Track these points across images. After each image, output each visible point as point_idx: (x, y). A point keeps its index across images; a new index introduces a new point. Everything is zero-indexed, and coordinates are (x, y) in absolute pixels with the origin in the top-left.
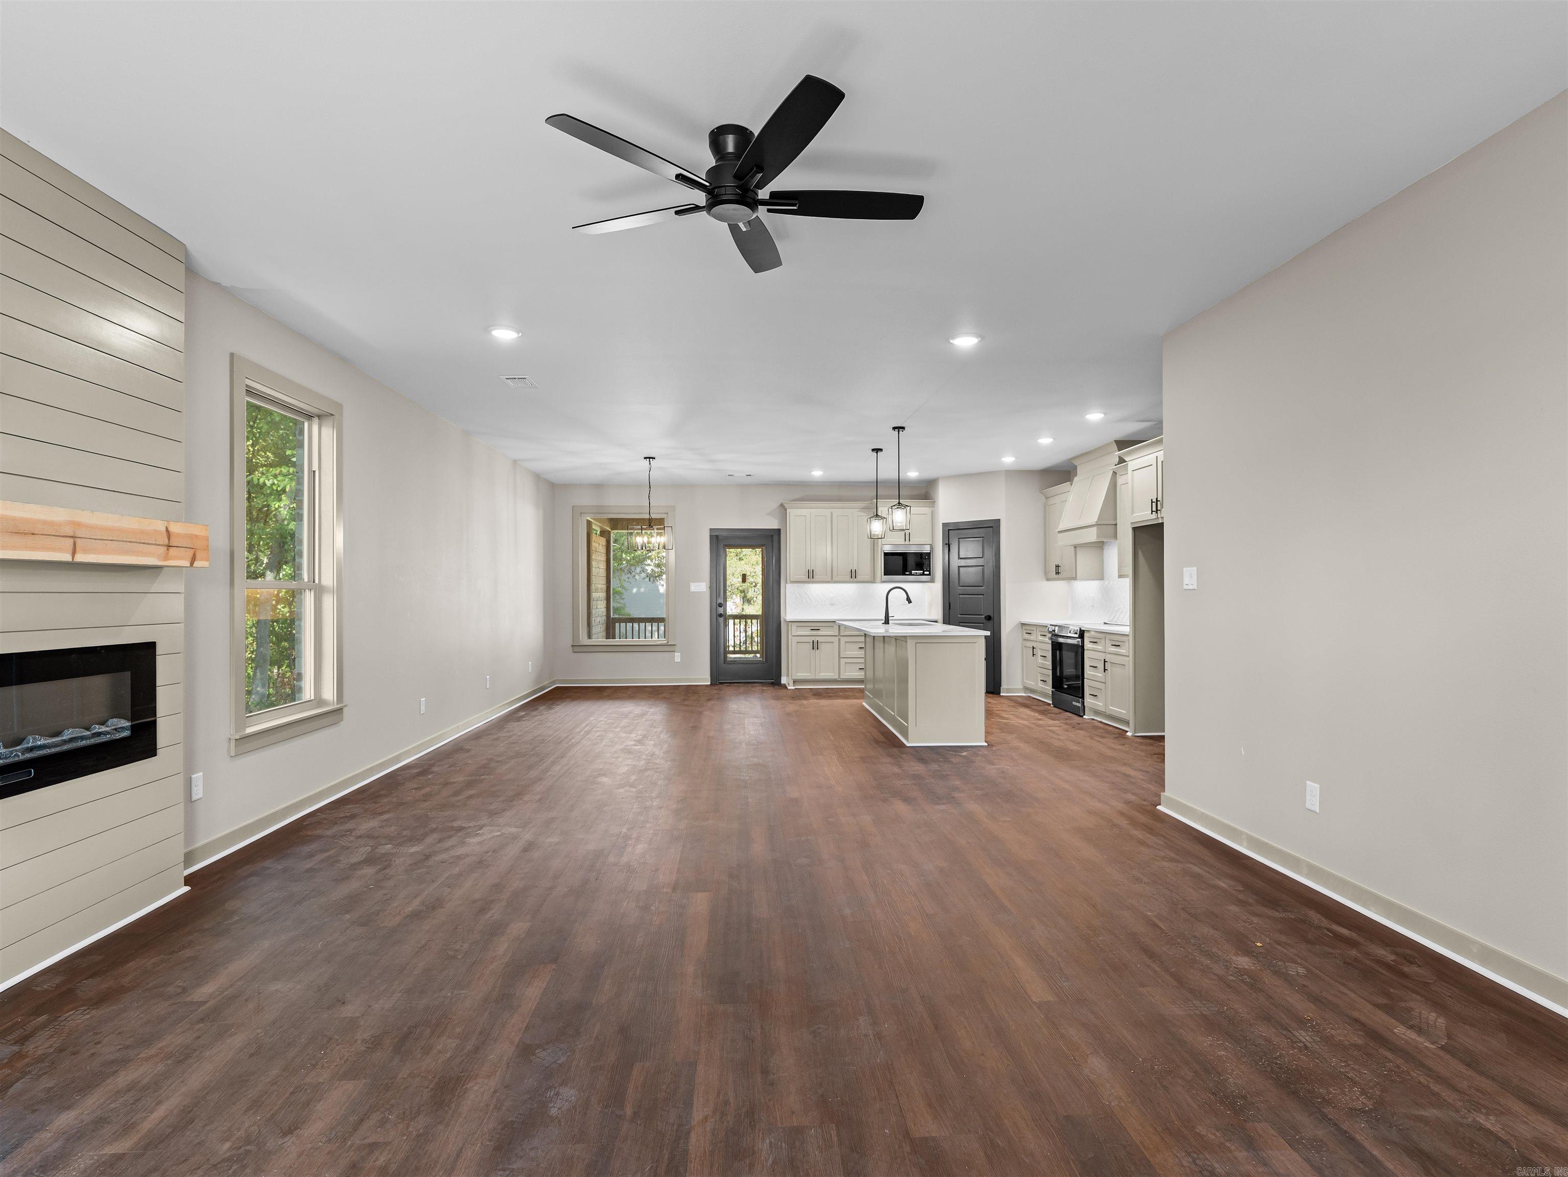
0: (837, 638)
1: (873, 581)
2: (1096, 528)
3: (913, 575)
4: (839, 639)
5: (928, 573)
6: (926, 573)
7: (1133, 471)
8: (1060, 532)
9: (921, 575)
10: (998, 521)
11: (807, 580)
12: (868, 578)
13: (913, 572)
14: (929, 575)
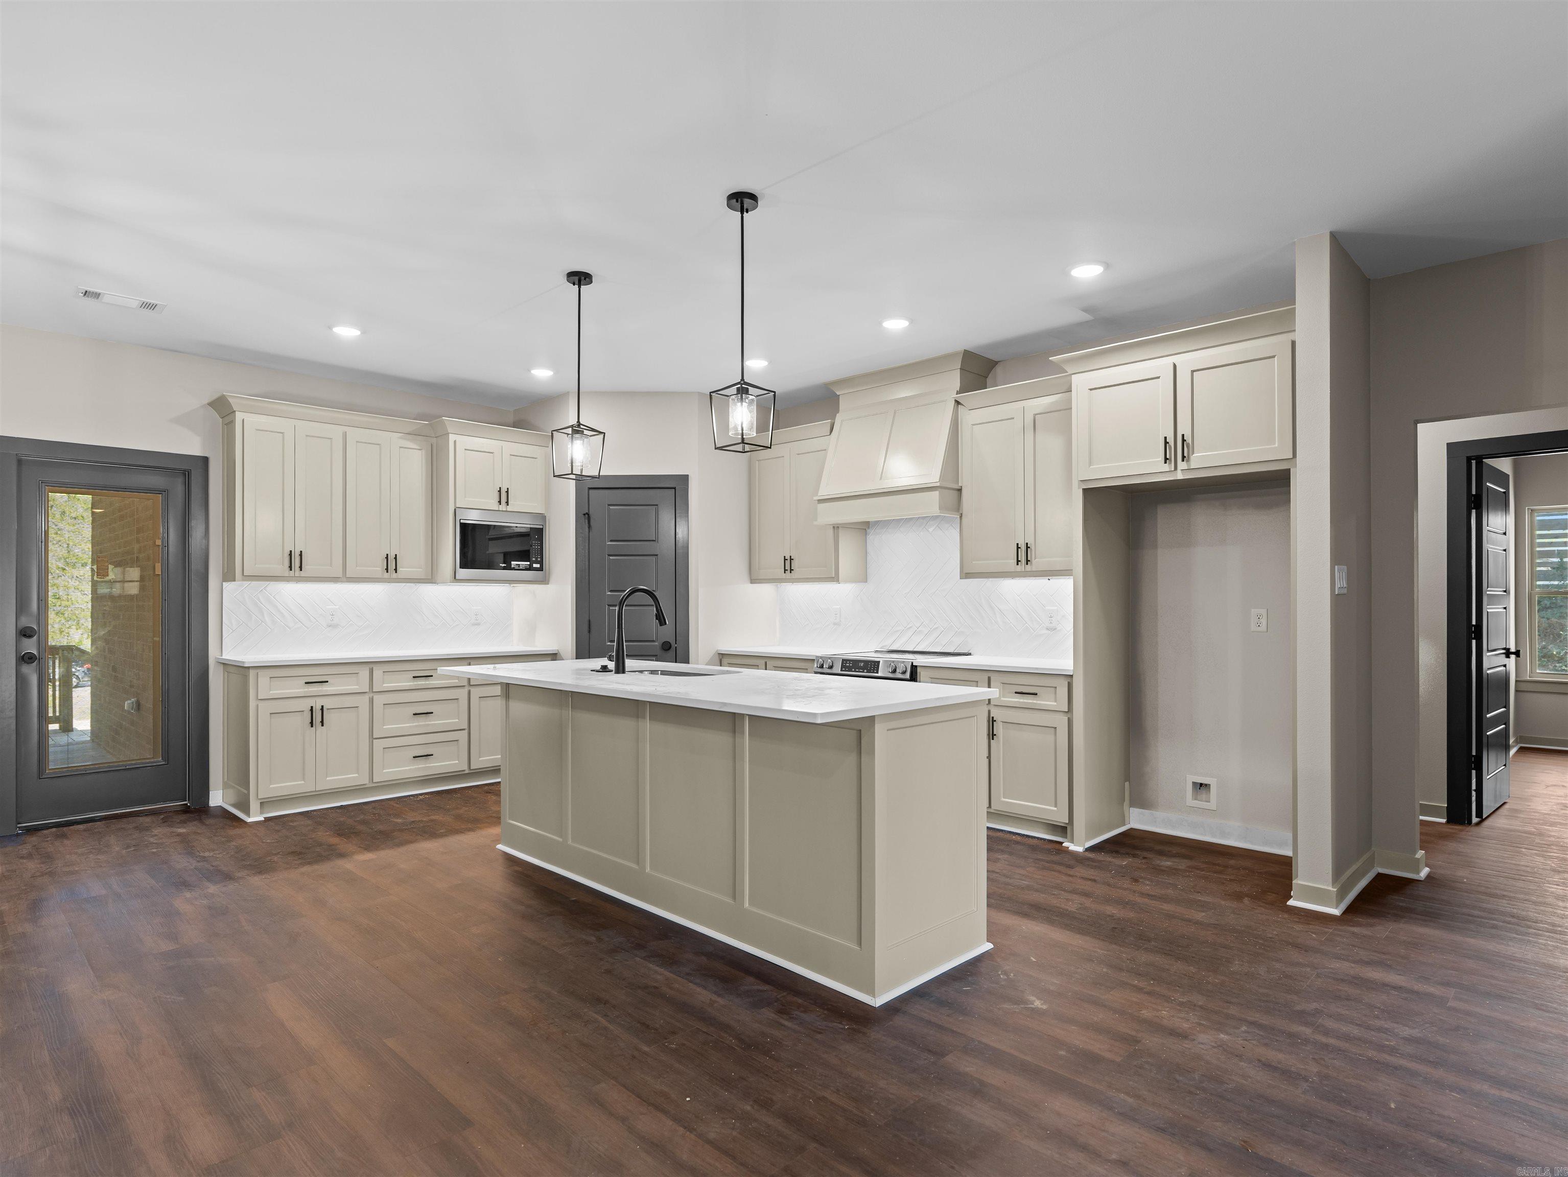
0: (366, 698)
1: (431, 578)
2: (937, 492)
3: (514, 569)
4: (371, 701)
5: (538, 566)
6: (535, 565)
7: (1091, 390)
8: (820, 501)
9: (526, 569)
10: (685, 479)
11: (287, 572)
12: (418, 572)
13: (512, 563)
14: (541, 569)
